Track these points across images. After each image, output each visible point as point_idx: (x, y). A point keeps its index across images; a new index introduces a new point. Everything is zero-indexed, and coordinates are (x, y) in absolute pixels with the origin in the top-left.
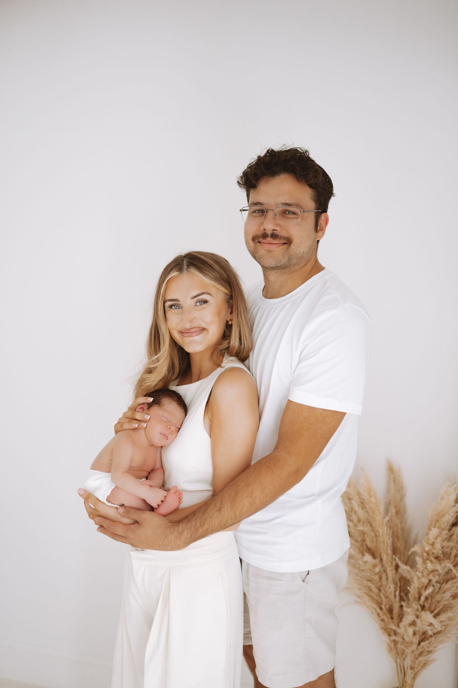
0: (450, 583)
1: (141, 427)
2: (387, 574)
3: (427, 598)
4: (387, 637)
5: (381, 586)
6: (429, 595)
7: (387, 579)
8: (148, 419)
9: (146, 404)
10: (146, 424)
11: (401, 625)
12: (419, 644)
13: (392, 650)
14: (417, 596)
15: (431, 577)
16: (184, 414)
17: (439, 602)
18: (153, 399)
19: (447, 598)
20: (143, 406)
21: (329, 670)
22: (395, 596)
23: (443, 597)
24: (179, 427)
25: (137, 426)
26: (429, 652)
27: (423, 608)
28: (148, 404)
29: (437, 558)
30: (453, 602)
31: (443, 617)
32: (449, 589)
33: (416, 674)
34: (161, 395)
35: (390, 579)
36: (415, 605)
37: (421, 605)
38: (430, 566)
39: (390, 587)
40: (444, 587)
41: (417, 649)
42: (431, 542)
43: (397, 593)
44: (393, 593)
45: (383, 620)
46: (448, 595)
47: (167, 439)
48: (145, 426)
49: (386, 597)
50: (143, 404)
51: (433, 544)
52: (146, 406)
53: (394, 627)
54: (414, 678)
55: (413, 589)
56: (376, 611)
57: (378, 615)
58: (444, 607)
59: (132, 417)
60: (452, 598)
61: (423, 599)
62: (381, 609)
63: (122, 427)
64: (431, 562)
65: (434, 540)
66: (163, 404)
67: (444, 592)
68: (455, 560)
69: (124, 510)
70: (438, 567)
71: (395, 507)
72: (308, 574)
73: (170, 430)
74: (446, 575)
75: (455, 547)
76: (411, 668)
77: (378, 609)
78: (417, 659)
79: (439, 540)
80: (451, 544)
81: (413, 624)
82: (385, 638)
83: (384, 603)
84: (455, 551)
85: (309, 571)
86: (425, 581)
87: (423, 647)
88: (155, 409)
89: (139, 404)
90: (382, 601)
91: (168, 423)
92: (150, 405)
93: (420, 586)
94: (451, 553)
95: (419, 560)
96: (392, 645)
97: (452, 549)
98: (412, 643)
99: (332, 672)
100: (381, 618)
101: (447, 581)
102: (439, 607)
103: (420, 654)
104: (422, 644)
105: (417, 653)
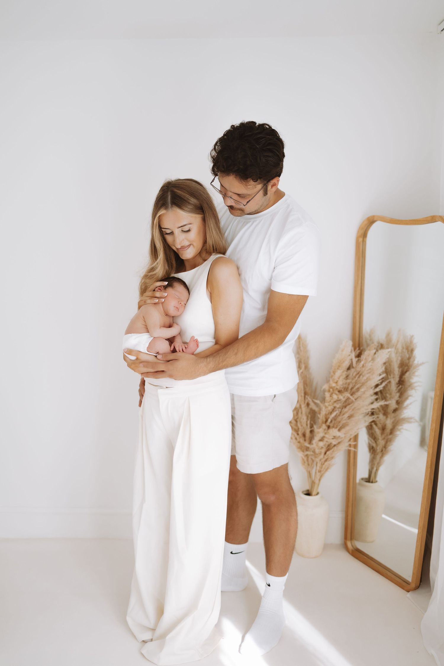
0: (348, 407)
1: (160, 302)
2: (302, 411)
3: (331, 421)
4: (302, 453)
5: (298, 418)
6: (333, 418)
7: (302, 413)
8: (166, 295)
9: (163, 287)
10: (164, 299)
11: (314, 442)
12: (325, 453)
13: (305, 462)
14: (324, 420)
15: (335, 405)
16: (188, 294)
17: (340, 422)
18: (168, 282)
19: (345, 418)
20: (160, 288)
21: (286, 463)
22: (307, 425)
23: (342, 418)
24: (185, 303)
25: (157, 301)
26: (332, 458)
27: (329, 427)
28: (164, 286)
29: (339, 391)
30: (348, 421)
31: (343, 431)
32: (346, 412)
33: (321, 476)
34: (172, 280)
35: (304, 412)
36: (324, 426)
37: (327, 426)
38: (335, 397)
39: (303, 419)
40: (343, 411)
41: (324, 457)
42: (336, 381)
43: (309, 422)
44: (305, 423)
45: (299, 442)
46: (346, 416)
47: (178, 311)
48: (163, 301)
49: (302, 426)
50: (160, 286)
51: (337, 383)
52: (162, 288)
53: (307, 444)
54: (320, 480)
55: (321, 417)
56: (294, 436)
57: (296, 439)
58: (342, 426)
59: (152, 296)
60: (348, 418)
61: (329, 420)
62: (298, 434)
63: (145, 303)
64: (336, 394)
65: (338, 380)
66: (175, 287)
67: (343, 415)
68: (351, 392)
69: (162, 356)
70: (341, 397)
71: (304, 363)
72: (275, 397)
73: (181, 305)
74: (345, 403)
75: (351, 382)
76: (319, 472)
77: (296, 435)
78: (324, 464)
79: (341, 379)
80: (348, 381)
81: (321, 440)
82: (300, 454)
83: (300, 430)
84: (351, 385)
85: (275, 395)
86: (330, 408)
87: (328, 455)
88: (170, 290)
89: (156, 287)
90: (298, 429)
91: (179, 300)
92: (165, 287)
93: (327, 413)
94: (348, 388)
95: (327, 395)
96: (305, 459)
97: (349, 384)
98: (320, 454)
99: (287, 464)
100: (298, 441)
101: (345, 407)
102: (339, 425)
103: (326, 461)
104: (328, 453)
105: (323, 460)
